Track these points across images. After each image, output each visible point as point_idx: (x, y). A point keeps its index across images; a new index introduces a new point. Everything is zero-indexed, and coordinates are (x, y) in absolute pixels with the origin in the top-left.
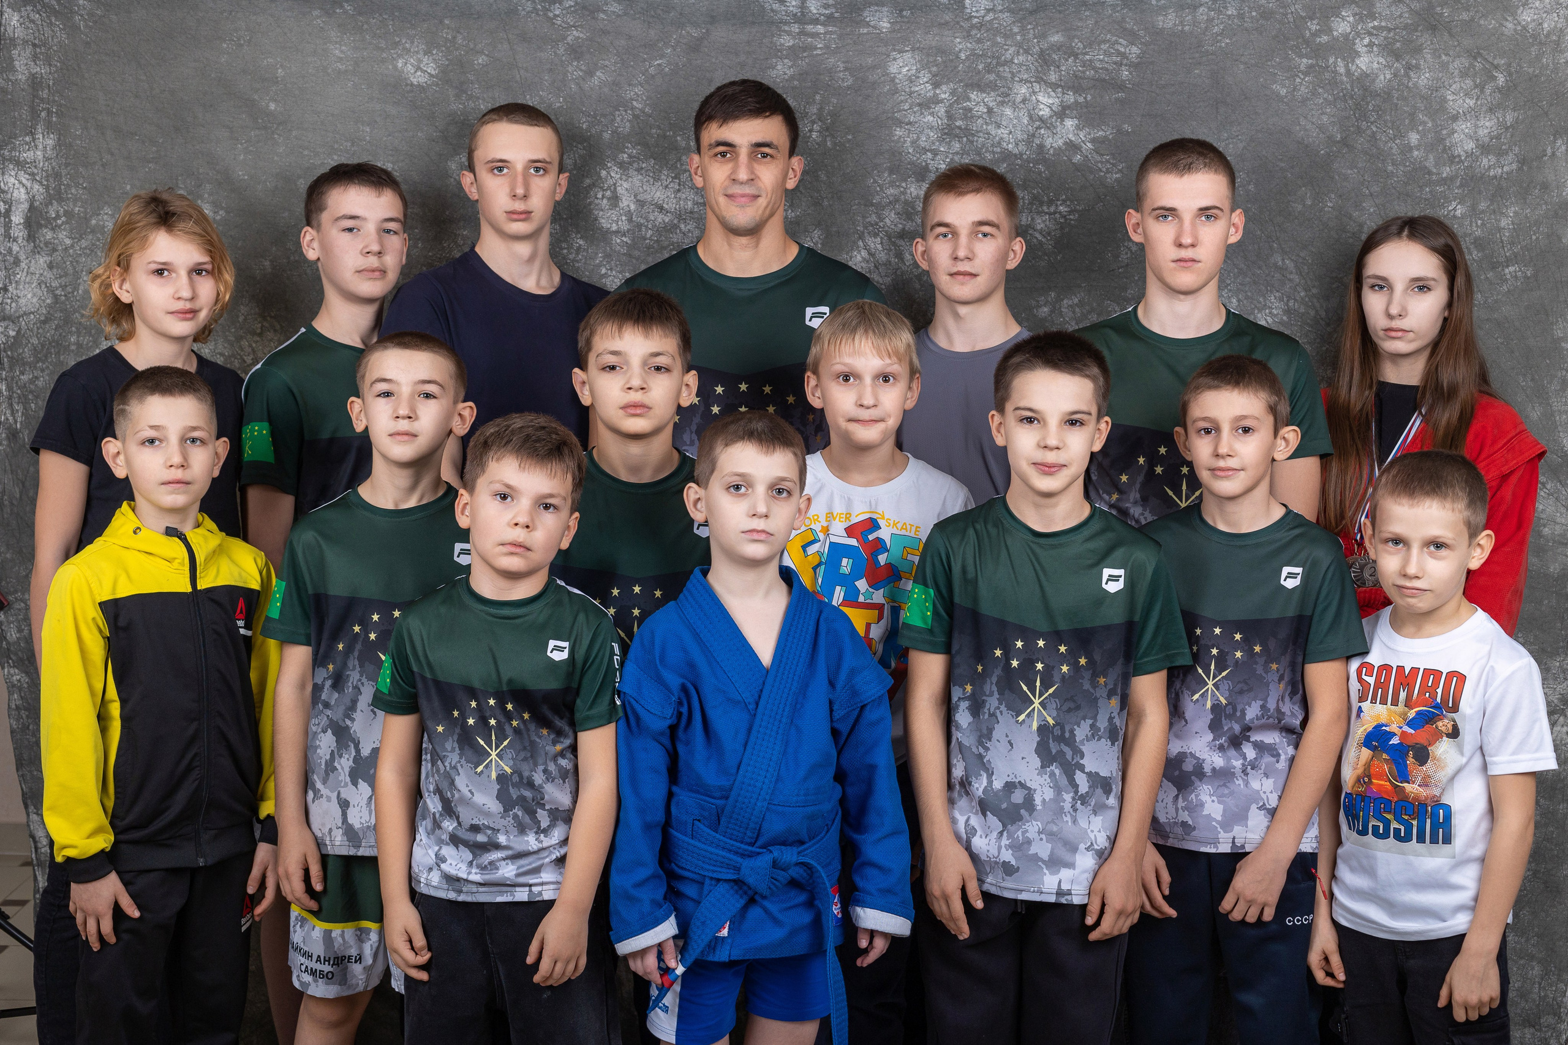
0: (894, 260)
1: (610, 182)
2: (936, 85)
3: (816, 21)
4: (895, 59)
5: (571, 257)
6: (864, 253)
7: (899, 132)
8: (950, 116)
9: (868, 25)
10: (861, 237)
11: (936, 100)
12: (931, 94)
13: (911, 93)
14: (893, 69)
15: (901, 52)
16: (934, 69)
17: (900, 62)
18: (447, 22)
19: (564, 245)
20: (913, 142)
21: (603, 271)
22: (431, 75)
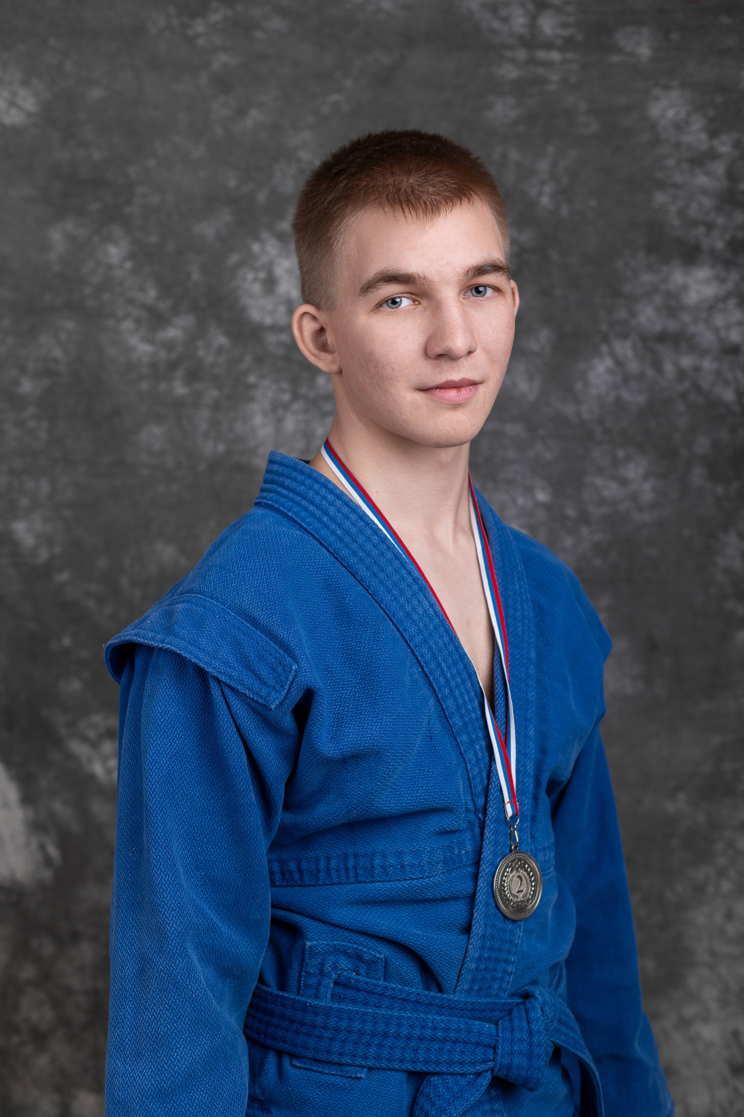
0: (650, 372)
1: (265, 259)
2: (713, 134)
3: (549, 46)
4: (657, 98)
5: (210, 359)
6: (609, 362)
7: (660, 198)
8: (731, 176)
9: (620, 51)
10: (606, 339)
11: (712, 155)
12: (704, 147)
13: (678, 146)
14: (655, 111)
15: (666, 88)
16: (711, 113)
17: (664, 102)
18: (52, 41)
19: (200, 344)
20: (682, 213)
21: (252, 379)
22: (29, 114)
